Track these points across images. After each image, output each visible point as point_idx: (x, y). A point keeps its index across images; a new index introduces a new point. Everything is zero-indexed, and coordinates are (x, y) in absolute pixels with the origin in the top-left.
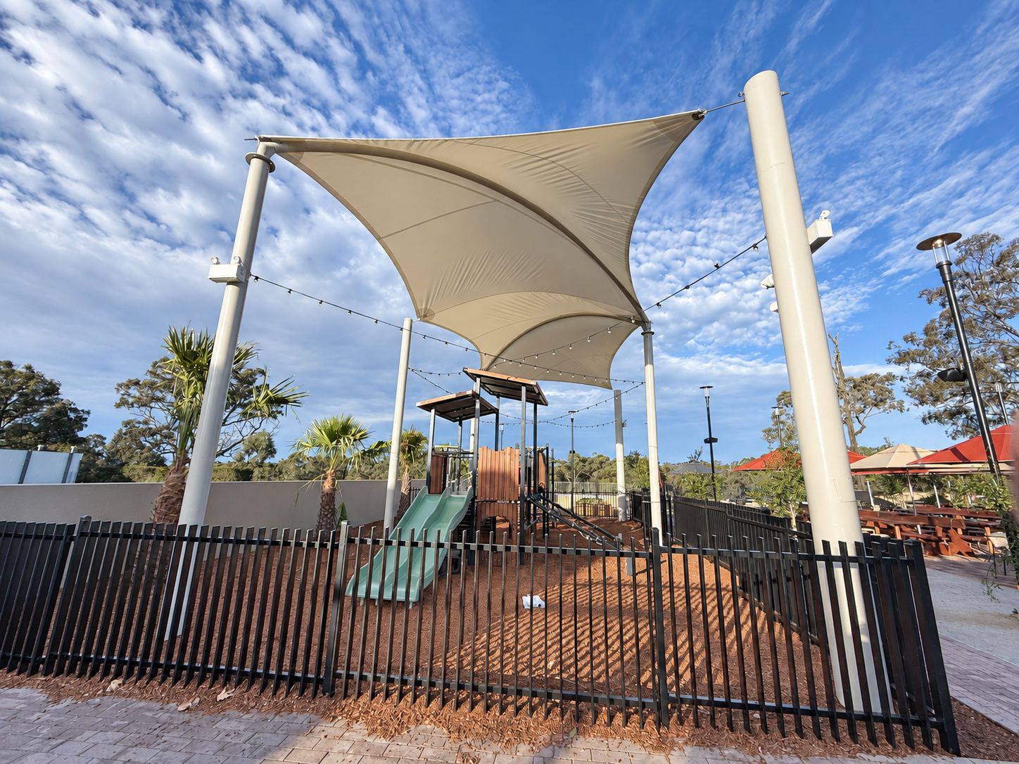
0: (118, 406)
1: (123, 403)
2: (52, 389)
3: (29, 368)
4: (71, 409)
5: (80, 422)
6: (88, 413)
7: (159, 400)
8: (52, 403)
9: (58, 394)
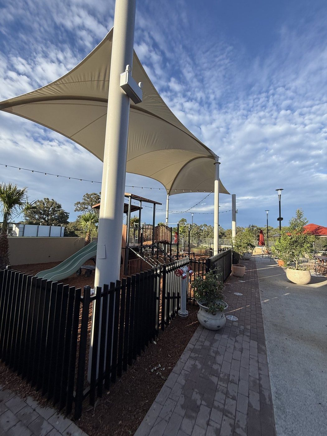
0: (75, 211)
1: (76, 210)
2: (59, 207)
3: (53, 200)
4: (65, 213)
5: (67, 217)
6: (69, 213)
7: (86, 208)
8: (59, 210)
9: (61, 208)
